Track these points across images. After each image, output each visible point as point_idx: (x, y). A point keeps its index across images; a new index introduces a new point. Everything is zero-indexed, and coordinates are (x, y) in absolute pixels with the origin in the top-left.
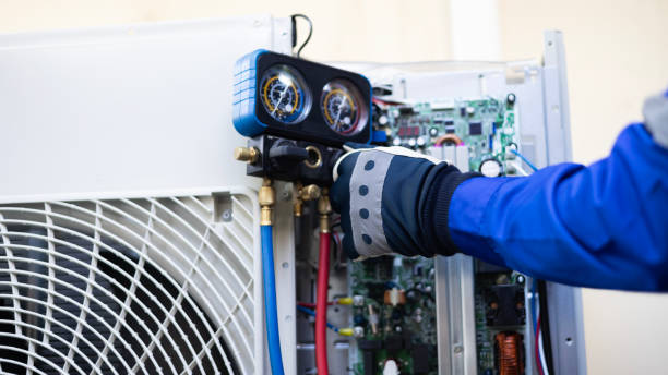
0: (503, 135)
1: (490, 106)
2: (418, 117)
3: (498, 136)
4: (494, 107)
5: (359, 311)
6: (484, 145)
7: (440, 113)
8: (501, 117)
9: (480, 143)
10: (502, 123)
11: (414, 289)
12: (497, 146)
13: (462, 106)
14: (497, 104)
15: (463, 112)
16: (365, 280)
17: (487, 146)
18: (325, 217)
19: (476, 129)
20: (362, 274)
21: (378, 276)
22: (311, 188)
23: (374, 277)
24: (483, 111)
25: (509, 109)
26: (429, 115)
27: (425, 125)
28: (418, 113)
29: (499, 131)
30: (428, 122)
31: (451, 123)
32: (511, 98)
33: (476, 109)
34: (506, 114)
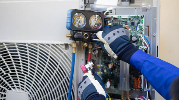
0: (140, 26)
1: (137, 18)
2: (118, 20)
3: (139, 26)
4: (138, 18)
5: (102, 68)
6: (135, 28)
7: (124, 19)
8: (140, 21)
9: (134, 28)
10: (140, 22)
11: (115, 64)
12: (138, 29)
13: (130, 17)
14: (139, 17)
15: (130, 19)
16: (104, 61)
17: (136, 28)
18: (90, 49)
19: (133, 24)
20: (103, 59)
21: (107, 60)
22: (85, 44)
23: (106, 60)
24: (135, 19)
25: (142, 19)
26: (121, 20)
27: (120, 22)
28: (118, 19)
29: (139, 25)
30: (121, 21)
31: (127, 22)
32: (143, 16)
33: (134, 18)
34: (141, 20)
